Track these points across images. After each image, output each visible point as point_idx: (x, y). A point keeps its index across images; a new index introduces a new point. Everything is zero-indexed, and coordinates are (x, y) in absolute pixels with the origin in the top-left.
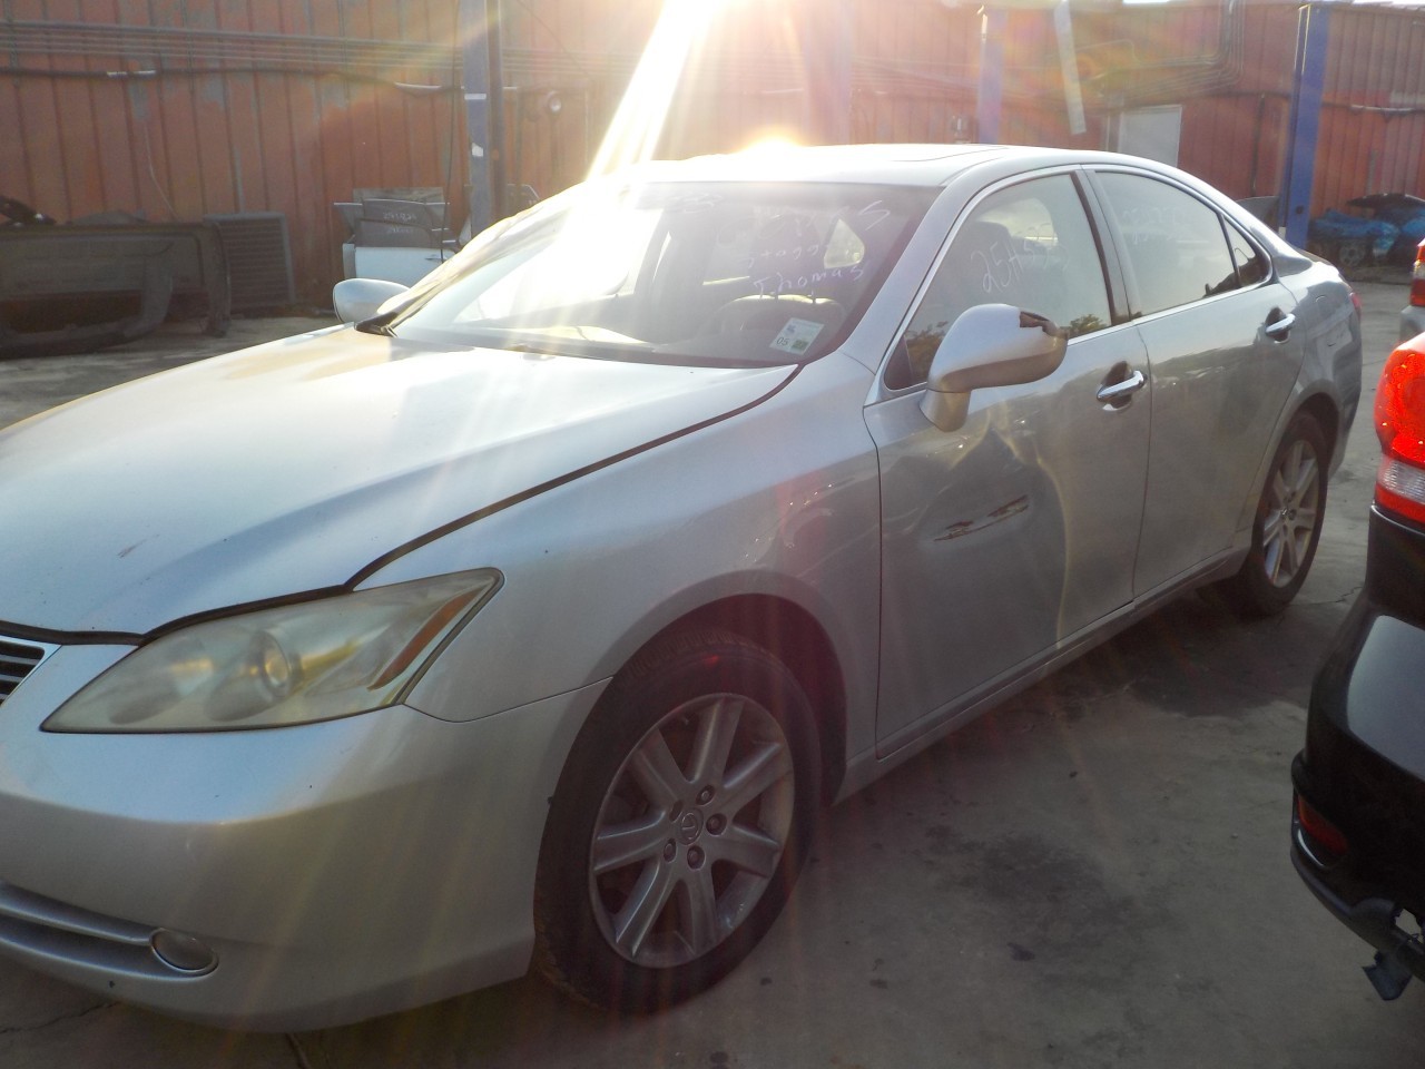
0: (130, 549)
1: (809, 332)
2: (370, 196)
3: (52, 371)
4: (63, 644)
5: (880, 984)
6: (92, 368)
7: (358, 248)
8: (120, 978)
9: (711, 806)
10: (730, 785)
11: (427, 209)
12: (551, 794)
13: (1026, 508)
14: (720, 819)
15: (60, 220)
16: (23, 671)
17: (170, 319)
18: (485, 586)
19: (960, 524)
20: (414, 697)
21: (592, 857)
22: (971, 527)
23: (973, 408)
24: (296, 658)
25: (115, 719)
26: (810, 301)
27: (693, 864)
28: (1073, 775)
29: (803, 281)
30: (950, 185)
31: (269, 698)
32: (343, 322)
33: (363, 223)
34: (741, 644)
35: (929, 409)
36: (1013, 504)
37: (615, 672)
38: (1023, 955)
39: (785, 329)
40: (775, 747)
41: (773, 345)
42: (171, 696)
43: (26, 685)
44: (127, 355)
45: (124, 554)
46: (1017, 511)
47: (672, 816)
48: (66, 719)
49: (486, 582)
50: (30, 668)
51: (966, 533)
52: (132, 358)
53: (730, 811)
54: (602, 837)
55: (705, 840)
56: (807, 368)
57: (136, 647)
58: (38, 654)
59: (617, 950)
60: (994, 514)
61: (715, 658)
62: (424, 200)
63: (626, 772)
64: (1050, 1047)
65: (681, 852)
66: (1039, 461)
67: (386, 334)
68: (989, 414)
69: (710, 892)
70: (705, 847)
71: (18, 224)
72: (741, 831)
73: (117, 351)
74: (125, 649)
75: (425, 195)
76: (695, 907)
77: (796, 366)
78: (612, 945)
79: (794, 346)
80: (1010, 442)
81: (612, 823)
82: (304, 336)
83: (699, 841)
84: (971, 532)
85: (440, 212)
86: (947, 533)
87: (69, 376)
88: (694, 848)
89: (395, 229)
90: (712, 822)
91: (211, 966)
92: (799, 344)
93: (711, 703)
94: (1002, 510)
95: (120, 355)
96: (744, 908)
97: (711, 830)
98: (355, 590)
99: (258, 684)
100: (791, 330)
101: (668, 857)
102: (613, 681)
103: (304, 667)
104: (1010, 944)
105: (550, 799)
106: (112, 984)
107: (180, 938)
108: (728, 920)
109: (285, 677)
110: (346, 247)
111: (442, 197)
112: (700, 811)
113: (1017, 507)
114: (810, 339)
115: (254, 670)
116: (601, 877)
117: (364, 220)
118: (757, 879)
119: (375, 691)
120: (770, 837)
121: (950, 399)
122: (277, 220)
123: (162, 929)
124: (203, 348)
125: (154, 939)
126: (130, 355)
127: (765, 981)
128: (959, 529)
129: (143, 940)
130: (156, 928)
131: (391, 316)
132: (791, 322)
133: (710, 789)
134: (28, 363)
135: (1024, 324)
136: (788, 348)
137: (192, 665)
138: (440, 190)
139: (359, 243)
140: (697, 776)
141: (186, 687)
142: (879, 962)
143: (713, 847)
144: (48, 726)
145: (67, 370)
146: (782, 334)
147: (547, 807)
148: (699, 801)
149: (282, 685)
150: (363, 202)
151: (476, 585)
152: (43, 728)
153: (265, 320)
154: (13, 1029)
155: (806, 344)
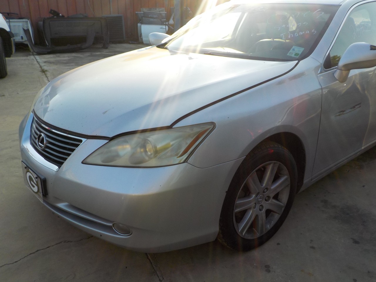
0: (106, 112)
1: (300, 50)
2: (145, 10)
3: (64, 57)
4: (88, 139)
5: (313, 248)
6: (75, 56)
7: (142, 25)
8: (103, 234)
9: (267, 193)
10: (273, 187)
11: (161, 14)
12: (227, 190)
13: (360, 106)
14: (269, 197)
15: (66, 16)
16: (77, 146)
17: (94, 44)
18: (211, 128)
19: (342, 111)
20: (190, 160)
21: (234, 208)
22: (345, 112)
23: (350, 75)
24: (155, 147)
25: (103, 162)
26: (284, 41)
27: (260, 210)
28: (364, 186)
29: (296, 35)
30: (343, 4)
31: (147, 158)
32: (151, 45)
33: (143, 18)
34: (280, 146)
35: (337, 75)
36: (357, 105)
37: (247, 155)
38: (356, 242)
39: (292, 49)
40: (285, 177)
41: (288, 54)
42: (118, 156)
43: (77, 149)
44: (83, 53)
45: (104, 113)
46: (358, 108)
47: (256, 196)
48: (89, 160)
49: (210, 126)
50: (79, 145)
51: (343, 114)
52: (85, 54)
53: (272, 195)
54: (238, 202)
55: (264, 203)
56: (301, 62)
57: (108, 141)
58: (81, 141)
59: (239, 233)
60: (351, 108)
61: (273, 151)
62: (160, 11)
63: (245, 184)
64: (369, 272)
65: (258, 206)
66: (366, 92)
67: (166, 48)
68: (354, 77)
69: (264, 218)
70: (264, 205)
71: (55, 17)
72: (274, 201)
73: (81, 52)
74: (105, 141)
75: (160, 10)
76: (260, 222)
77: (297, 61)
78: (238, 233)
79: (295, 55)
80: (359, 86)
81: (241, 198)
82: (143, 49)
83: (262, 204)
84: (345, 114)
85: (164, 15)
86: (338, 114)
87: (69, 58)
88: (261, 205)
89: (152, 20)
90: (267, 198)
91: (130, 234)
92: (296, 54)
93: (270, 164)
94: (354, 107)
95: (81, 53)
96: (273, 223)
97: (266, 200)
98: (173, 127)
99: (143, 154)
100: (294, 50)
101: (255, 207)
102: (246, 158)
103: (158, 149)
104: (352, 238)
105: (226, 192)
106: (101, 236)
107: (121, 225)
108: (268, 226)
109: (152, 152)
110: (139, 24)
111: (164, 11)
112: (263, 195)
113: (358, 106)
114: (300, 53)
115: (142, 150)
116: (236, 213)
117: (144, 17)
118: (277, 215)
119: (178, 158)
120: (282, 203)
121: (344, 73)
122: (121, 17)
123: (115, 222)
124: (102, 52)
125: (113, 225)
126: (84, 53)
127: (278, 244)
128: (342, 113)
129: (111, 224)
130: (114, 222)
131: (166, 44)
132: (294, 47)
133: (267, 189)
134: (58, 55)
135: (371, 49)
136: (293, 56)
137: (125, 146)
138: (164, 9)
139: (142, 23)
140: (264, 185)
141: (121, 153)
142: (312, 241)
143: (267, 205)
144: (84, 162)
145: (68, 57)
146: (291, 51)
147: (225, 194)
148: (264, 192)
149: (151, 154)
150: (143, 12)
151: (208, 127)
152: (82, 163)
153: (117, 44)
154: (70, 242)
155: (299, 54)
